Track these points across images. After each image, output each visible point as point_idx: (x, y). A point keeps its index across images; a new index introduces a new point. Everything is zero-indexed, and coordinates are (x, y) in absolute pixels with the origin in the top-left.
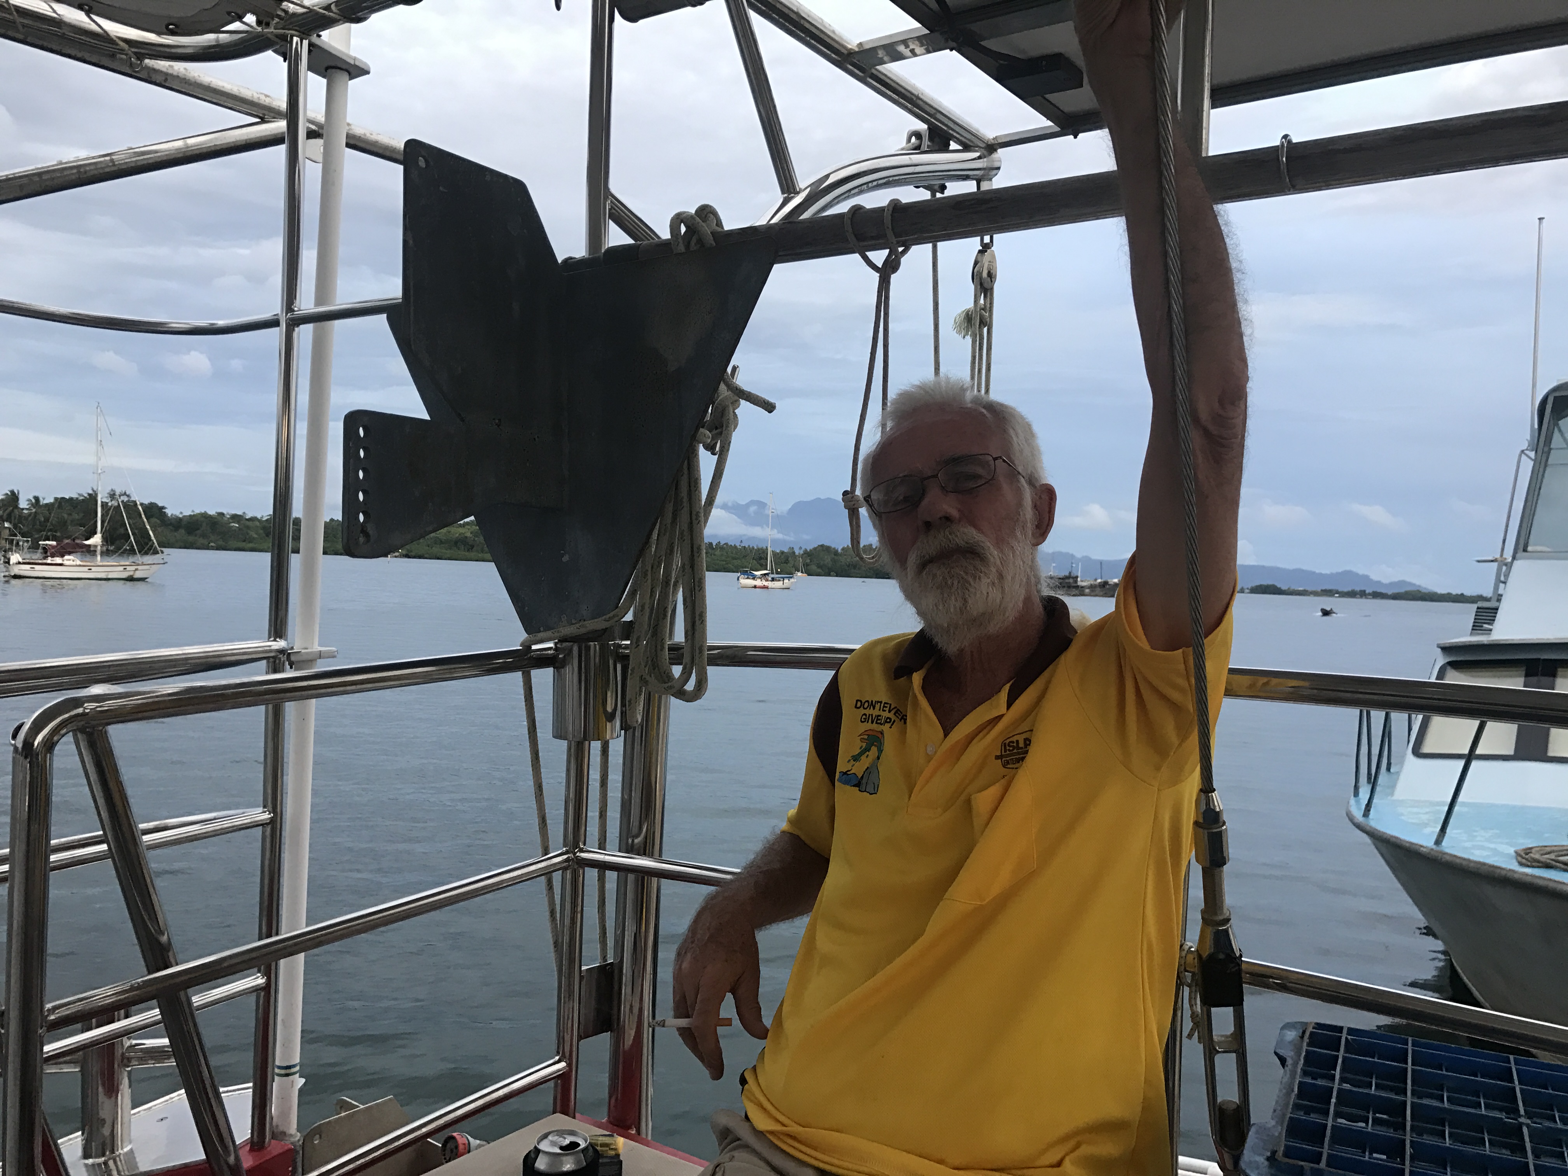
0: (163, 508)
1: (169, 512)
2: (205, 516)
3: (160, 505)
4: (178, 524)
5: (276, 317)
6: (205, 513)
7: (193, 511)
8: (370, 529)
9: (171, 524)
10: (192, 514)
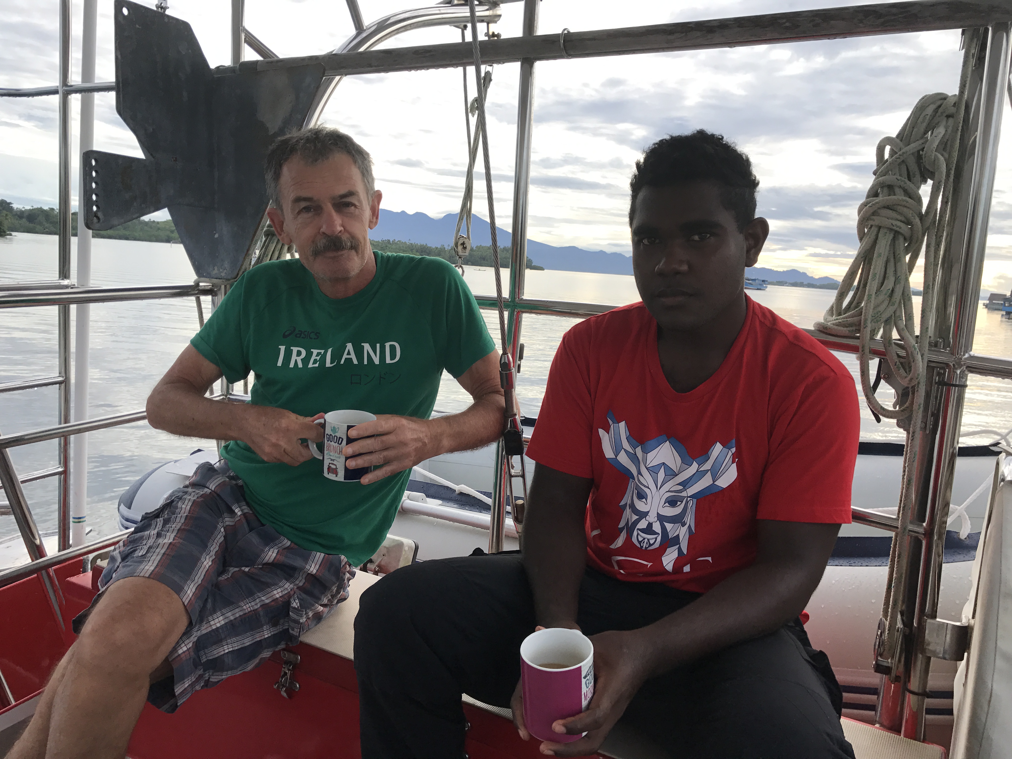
0: (10, 203)
1: (15, 206)
2: (41, 210)
3: (8, 201)
4: (21, 214)
5: (57, 88)
6: (41, 208)
7: (33, 207)
8: (100, 215)
9: (16, 215)
10: (32, 208)
